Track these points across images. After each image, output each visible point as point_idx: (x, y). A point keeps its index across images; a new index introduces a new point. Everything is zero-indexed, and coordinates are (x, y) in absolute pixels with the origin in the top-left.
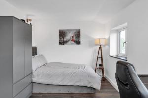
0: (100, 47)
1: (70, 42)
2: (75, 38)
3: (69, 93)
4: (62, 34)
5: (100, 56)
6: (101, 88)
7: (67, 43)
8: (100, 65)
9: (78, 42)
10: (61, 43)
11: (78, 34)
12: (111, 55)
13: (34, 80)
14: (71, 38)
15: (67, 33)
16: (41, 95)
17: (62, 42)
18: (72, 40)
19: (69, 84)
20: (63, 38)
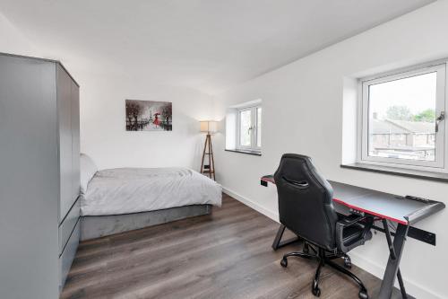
0: (209, 136)
1: (151, 125)
2: (160, 118)
3: (170, 223)
4: (133, 109)
5: (207, 151)
6: (223, 203)
7: (145, 128)
8: (206, 167)
9: (168, 127)
10: (129, 128)
11: (167, 111)
12: (227, 148)
13: (87, 210)
14: (154, 118)
15: (143, 107)
16: (107, 239)
17: (133, 126)
18: (156, 122)
19: (168, 207)
20: (136, 118)
